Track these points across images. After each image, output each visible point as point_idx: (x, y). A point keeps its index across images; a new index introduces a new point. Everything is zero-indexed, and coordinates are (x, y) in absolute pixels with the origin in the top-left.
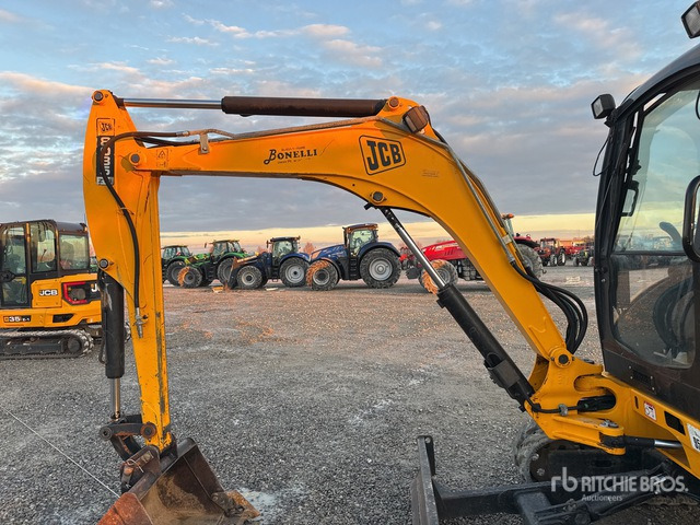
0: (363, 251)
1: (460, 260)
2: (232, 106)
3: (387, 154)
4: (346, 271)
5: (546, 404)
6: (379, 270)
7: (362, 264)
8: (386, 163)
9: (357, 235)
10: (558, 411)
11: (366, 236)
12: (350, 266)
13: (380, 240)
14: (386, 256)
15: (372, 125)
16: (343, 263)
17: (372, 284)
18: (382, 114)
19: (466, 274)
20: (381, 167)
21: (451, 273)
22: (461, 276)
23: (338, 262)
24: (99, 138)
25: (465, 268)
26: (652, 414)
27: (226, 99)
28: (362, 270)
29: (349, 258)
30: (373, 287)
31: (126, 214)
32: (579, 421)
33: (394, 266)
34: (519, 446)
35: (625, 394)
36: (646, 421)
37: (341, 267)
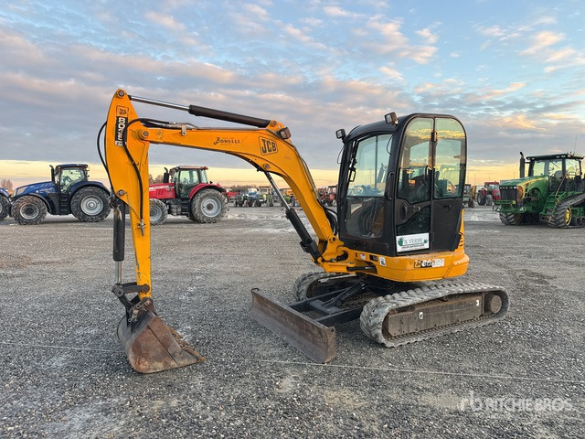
0: (73, 190)
1: (168, 199)
2: (194, 111)
3: (270, 146)
4: (57, 206)
5: (327, 258)
6: (90, 206)
7: (74, 200)
8: (270, 151)
9: (65, 173)
10: (331, 261)
11: (75, 176)
12: (60, 202)
13: (90, 179)
14: (97, 194)
15: (264, 132)
16: (52, 198)
17: (83, 218)
18: (268, 127)
19: (174, 210)
20: (268, 152)
21: (162, 209)
22: (170, 212)
23: (47, 198)
24: (118, 118)
25: (173, 206)
26: (364, 258)
27: (191, 106)
28: (73, 206)
29: (60, 195)
30: (84, 221)
31: (134, 165)
32: (339, 263)
33: (105, 203)
34: (299, 286)
35: (352, 253)
36: (361, 261)
37: (51, 203)
